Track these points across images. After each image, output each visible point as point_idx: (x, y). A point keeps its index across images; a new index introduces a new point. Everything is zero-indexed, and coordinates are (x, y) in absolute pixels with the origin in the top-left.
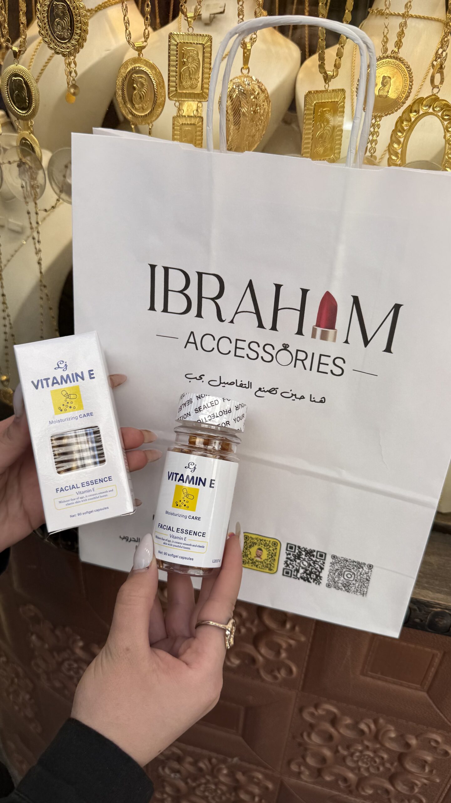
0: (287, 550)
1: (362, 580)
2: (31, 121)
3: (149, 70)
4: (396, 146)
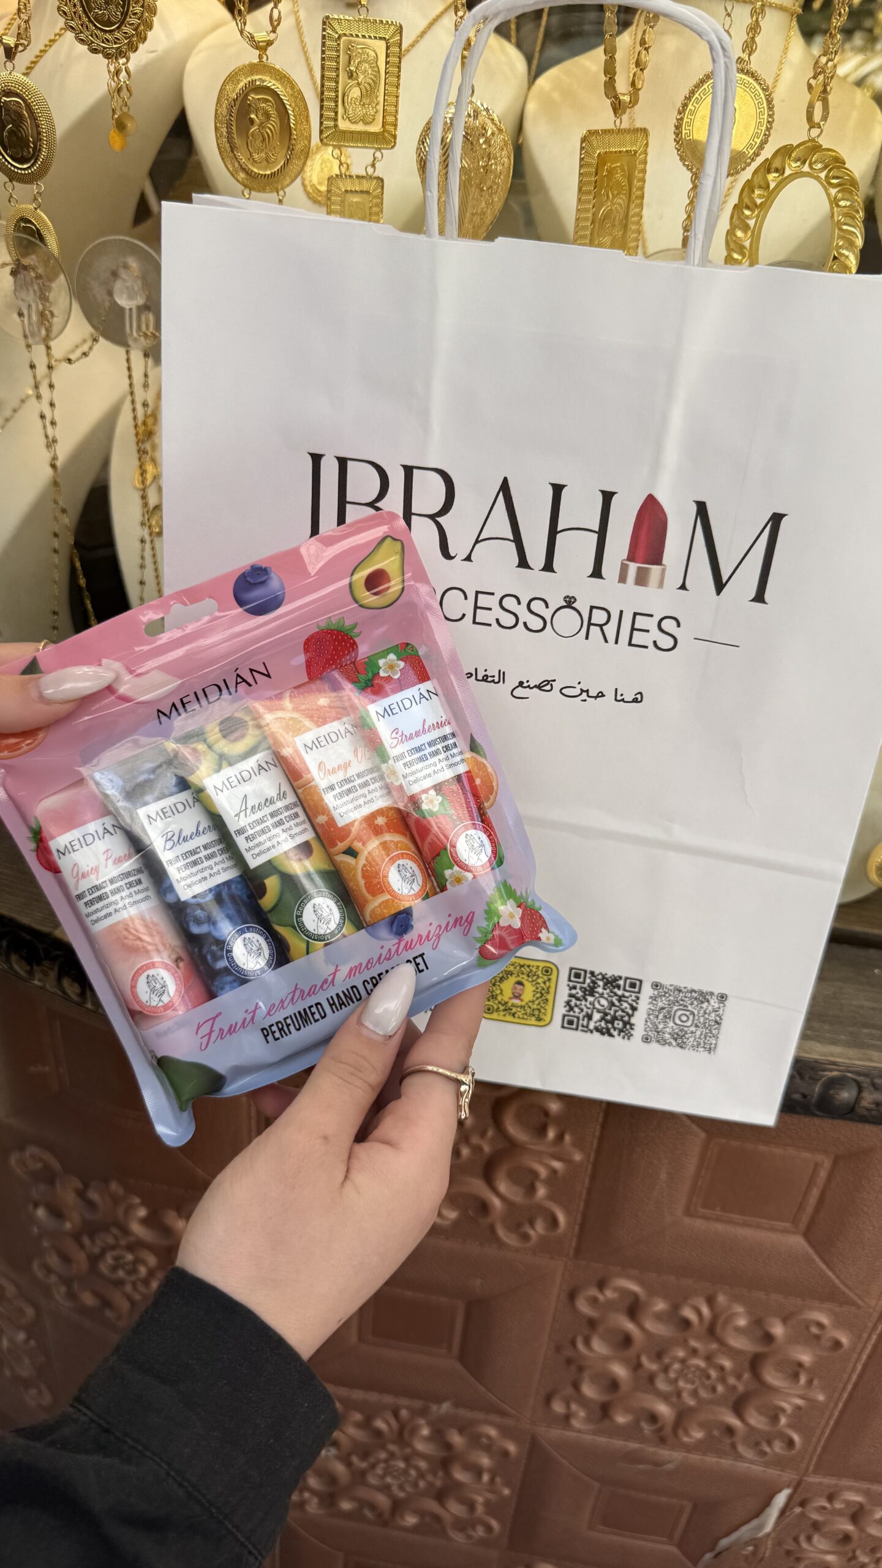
0: (570, 980)
1: (707, 1025)
2: (37, 184)
3: (280, 87)
4: (739, 234)
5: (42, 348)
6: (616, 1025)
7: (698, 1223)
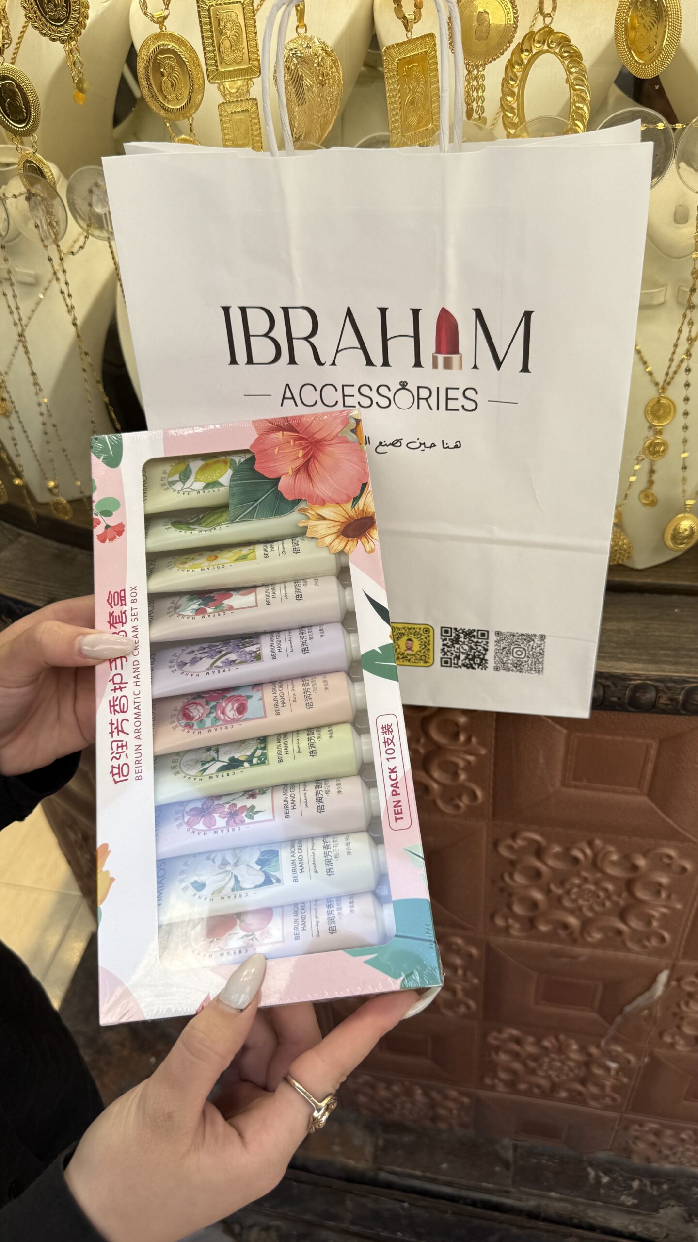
0: (442, 635)
1: (535, 656)
2: (32, 136)
3: (177, 46)
4: (509, 99)
5: (55, 246)
6: (476, 662)
7: (573, 791)
